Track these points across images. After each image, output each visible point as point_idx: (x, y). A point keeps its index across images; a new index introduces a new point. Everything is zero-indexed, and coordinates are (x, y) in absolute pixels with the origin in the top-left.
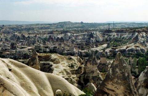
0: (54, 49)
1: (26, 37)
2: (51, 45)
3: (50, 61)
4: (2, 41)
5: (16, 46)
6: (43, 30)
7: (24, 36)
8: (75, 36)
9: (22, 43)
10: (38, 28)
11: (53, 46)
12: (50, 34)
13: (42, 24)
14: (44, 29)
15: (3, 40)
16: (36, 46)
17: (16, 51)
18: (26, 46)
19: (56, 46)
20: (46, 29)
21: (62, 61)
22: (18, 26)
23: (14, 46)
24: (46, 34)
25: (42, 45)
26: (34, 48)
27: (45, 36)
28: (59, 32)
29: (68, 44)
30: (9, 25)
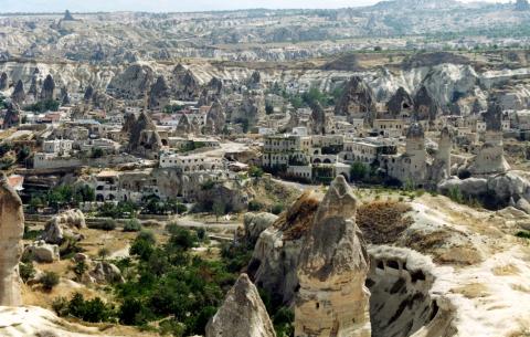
0: (376, 163)
1: (202, 82)
2: (356, 137)
3: (408, 245)
4: (66, 101)
5: (154, 138)
6: (291, 47)
7: (188, 80)
8: (488, 85)
9: (184, 120)
10: (260, 31)
11: (372, 143)
12: (339, 69)
13: (280, 14)
14: (294, 42)
15: (75, 97)
16: (268, 139)
17: (156, 166)
18: (212, 140)
19: (389, 141)
20: (307, 39)
21: (495, 249)
22: (147, 19)
23: (145, 136)
24: (312, 67)
25: (303, 134)
26: (262, 149)
27: (308, 78)
28: (390, 57)
29: (463, 132)
30: (101, 16)
